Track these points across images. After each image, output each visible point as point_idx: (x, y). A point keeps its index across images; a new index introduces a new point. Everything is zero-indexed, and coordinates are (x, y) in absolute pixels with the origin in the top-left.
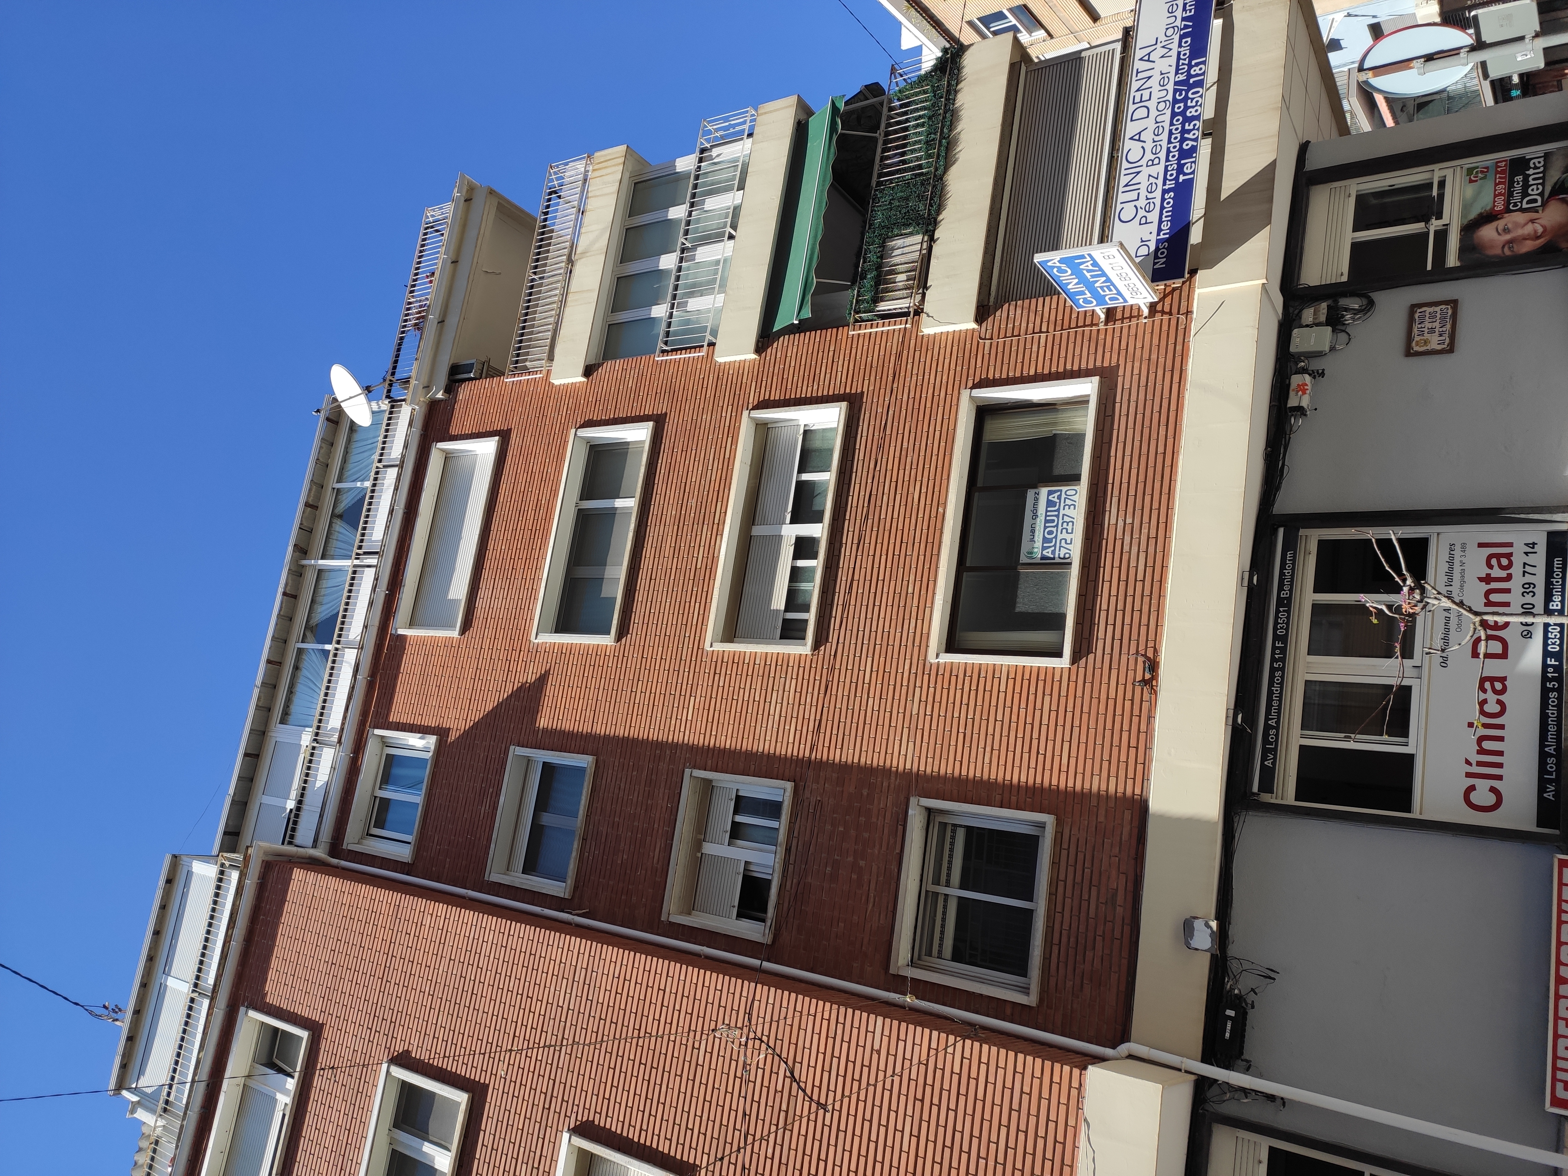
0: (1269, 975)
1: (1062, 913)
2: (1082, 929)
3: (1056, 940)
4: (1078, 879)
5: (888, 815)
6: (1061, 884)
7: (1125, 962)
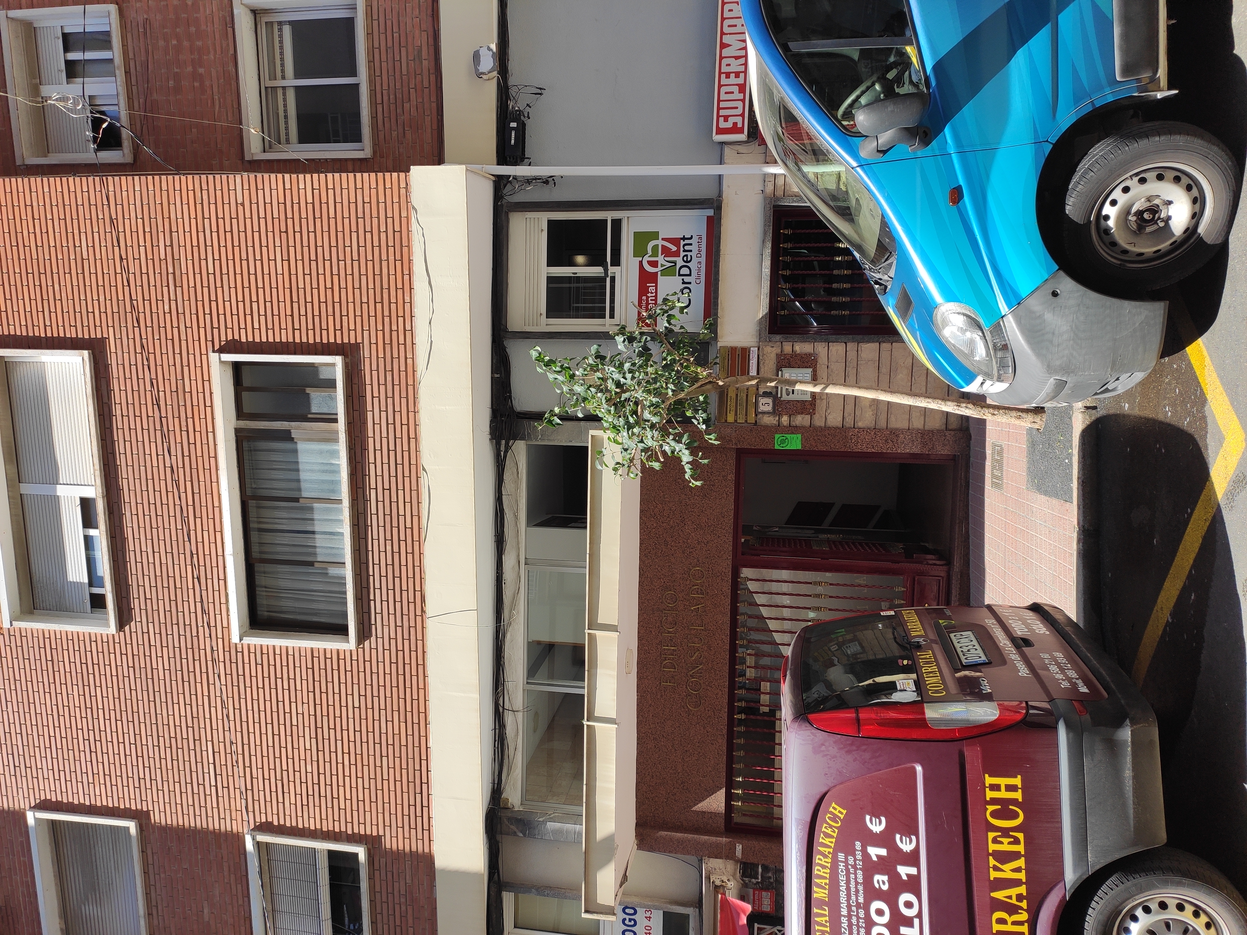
0: (540, 92)
1: (381, 76)
2: (398, 85)
3: (379, 100)
4: (390, 44)
5: (216, 20)
6: (376, 51)
7: (434, 105)
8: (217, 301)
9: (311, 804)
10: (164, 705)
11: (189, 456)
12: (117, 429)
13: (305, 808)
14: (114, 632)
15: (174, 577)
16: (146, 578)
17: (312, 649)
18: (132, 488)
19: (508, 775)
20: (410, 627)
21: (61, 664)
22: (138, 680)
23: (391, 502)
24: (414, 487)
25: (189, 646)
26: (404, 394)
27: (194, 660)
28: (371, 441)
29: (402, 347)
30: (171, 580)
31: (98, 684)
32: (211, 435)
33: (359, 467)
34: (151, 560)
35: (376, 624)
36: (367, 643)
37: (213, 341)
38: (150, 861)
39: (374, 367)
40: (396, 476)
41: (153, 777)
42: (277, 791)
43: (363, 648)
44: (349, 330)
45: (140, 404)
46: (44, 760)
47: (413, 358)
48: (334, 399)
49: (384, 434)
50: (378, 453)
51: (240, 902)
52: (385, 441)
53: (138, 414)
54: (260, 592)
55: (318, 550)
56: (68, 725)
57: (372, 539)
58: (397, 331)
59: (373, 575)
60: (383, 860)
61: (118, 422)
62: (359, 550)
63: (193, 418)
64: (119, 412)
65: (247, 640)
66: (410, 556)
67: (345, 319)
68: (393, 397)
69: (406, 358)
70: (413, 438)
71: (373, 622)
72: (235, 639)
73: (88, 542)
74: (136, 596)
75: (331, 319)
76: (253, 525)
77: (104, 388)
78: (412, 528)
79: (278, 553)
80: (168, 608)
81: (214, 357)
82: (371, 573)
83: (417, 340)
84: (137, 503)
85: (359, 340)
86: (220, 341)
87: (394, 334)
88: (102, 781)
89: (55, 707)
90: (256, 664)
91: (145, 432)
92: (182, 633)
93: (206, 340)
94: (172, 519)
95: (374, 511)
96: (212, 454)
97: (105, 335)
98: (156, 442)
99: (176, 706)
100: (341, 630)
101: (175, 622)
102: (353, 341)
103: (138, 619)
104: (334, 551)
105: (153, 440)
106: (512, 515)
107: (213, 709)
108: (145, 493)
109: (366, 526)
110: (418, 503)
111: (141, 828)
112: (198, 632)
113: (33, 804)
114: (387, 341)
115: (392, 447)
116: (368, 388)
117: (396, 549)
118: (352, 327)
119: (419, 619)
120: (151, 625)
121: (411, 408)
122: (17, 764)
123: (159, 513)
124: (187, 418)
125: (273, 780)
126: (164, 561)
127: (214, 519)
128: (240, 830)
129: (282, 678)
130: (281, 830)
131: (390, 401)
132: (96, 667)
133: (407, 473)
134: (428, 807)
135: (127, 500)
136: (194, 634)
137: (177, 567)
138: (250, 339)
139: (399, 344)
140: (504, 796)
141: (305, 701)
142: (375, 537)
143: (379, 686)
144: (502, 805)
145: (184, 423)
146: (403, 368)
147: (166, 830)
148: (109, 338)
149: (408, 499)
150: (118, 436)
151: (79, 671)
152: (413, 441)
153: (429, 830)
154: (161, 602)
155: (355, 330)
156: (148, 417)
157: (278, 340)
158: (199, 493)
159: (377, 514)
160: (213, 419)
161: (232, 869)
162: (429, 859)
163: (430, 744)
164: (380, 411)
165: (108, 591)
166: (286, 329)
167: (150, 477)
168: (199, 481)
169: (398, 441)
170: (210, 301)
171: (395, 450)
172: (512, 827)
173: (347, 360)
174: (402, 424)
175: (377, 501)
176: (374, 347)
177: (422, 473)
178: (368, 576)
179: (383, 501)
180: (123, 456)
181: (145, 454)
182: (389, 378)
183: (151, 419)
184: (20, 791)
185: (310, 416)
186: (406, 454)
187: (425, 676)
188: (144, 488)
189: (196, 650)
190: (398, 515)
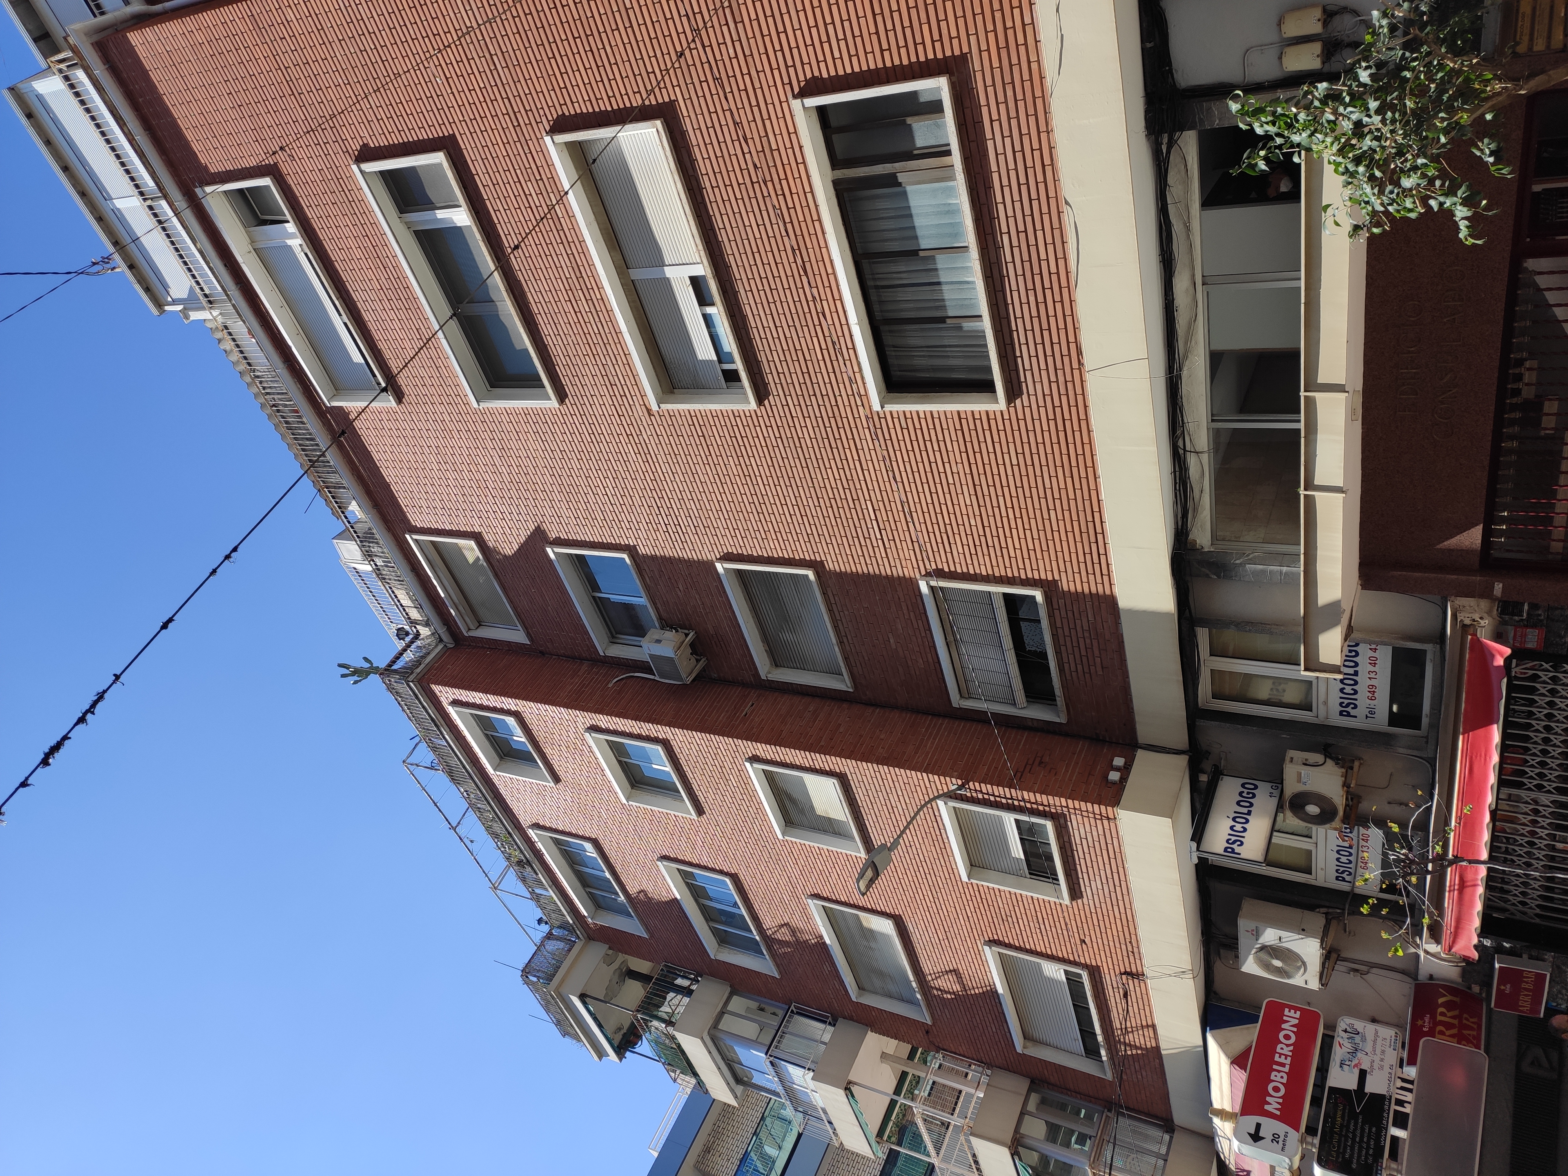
8: (785, 31)
9: (980, 554)
10: (817, 470)
11: (791, 222)
12: (710, 202)
13: (974, 557)
14: (756, 408)
15: (802, 350)
16: (774, 353)
17: (958, 412)
18: (740, 264)
19: (1194, 517)
20: (1066, 382)
21: (712, 438)
22: (788, 449)
23: (1028, 246)
24: (1056, 225)
25: (831, 415)
26: (1031, 111)
27: (838, 428)
28: (995, 176)
29: (1022, 49)
30: (800, 353)
31: (751, 454)
32: (809, 196)
33: (985, 210)
34: (775, 335)
35: (1026, 382)
36: (1018, 402)
37: (790, 83)
38: (833, 601)
39: (989, 82)
40: (1032, 215)
41: (821, 533)
42: (943, 543)
43: (1015, 407)
44: (951, 38)
45: (728, 171)
46: (718, 520)
47: (1038, 61)
48: (942, 127)
49: (1011, 166)
50: (1006, 190)
51: (923, 634)
52: (1013, 174)
53: (727, 183)
54: (890, 352)
55: (947, 303)
56: (732, 492)
57: (1011, 291)
58: (1014, 27)
59: (1017, 330)
60: (1061, 602)
61: (710, 195)
62: (997, 304)
63: (787, 179)
64: (708, 184)
65: (888, 408)
66: (1058, 306)
67: (943, 24)
68: (1018, 117)
69: (1029, 62)
70: (1049, 164)
71: (1023, 379)
72: (876, 407)
73: (708, 320)
74: (768, 371)
75: (925, 27)
76: (870, 283)
77: (686, 159)
78: (1058, 273)
79: (902, 310)
80: (802, 381)
81: (796, 104)
82: (1014, 328)
83: (1042, 37)
84: (748, 279)
85: (965, 50)
86: (799, 82)
87: (1010, 32)
88: (774, 537)
89: (716, 477)
90: (902, 429)
91: (740, 202)
92: (821, 403)
93: (783, 84)
94: (788, 292)
95: (1009, 258)
96: (815, 217)
97: (673, 98)
98: (753, 211)
99: (829, 471)
100: (987, 387)
101: (811, 393)
102: (957, 52)
103: (775, 393)
104: (966, 302)
105: (749, 209)
106: (1182, 226)
107: (866, 472)
108: (754, 268)
109: (1002, 277)
110: (1063, 243)
111: (818, 574)
112: (836, 402)
113: (718, 557)
114: (1002, 44)
115: (1023, 180)
116: (985, 110)
117: (1040, 299)
118: (954, 34)
119: (1076, 373)
120: (789, 398)
121: (1043, 128)
122: (696, 524)
123: (773, 287)
124: (780, 180)
125: (937, 533)
126: (788, 335)
127: (830, 287)
128: (912, 576)
129: (931, 440)
130: (953, 576)
131: (1014, 122)
132: (745, 439)
133: (1045, 209)
134: (1106, 554)
135: (738, 277)
136: (833, 403)
137: (803, 340)
138: (833, 73)
139: (1017, 45)
140: (1191, 537)
141: (959, 460)
142: (1014, 287)
143: (1037, 443)
144: (1189, 546)
145: (778, 187)
146: (1026, 77)
147: (841, 576)
148: (677, 100)
149: (1049, 240)
150: (713, 210)
151: (730, 443)
152: (1048, 170)
153: (1109, 575)
154: (794, 376)
155: (958, 37)
156: (739, 184)
157: (865, 68)
158: (810, 261)
159: (1013, 262)
160: (808, 177)
161: (910, 608)
162: (1111, 601)
163: (1103, 496)
164: (1003, 137)
165: (739, 365)
166: (873, 52)
167: (755, 250)
168: (807, 249)
169: (1030, 172)
170: (778, 33)
171: (1028, 184)
172: (1203, 569)
173: (954, 79)
174: (1032, 150)
175: (1012, 247)
176: (985, 55)
177: (1065, 208)
178: (1011, 331)
179: (1019, 246)
180: (723, 231)
181: (745, 226)
182: (1010, 93)
183: (743, 187)
184: (705, 546)
185: (916, 152)
186: (1042, 186)
187: (1089, 431)
188: (752, 263)
189: (838, 419)
190: (1039, 260)
